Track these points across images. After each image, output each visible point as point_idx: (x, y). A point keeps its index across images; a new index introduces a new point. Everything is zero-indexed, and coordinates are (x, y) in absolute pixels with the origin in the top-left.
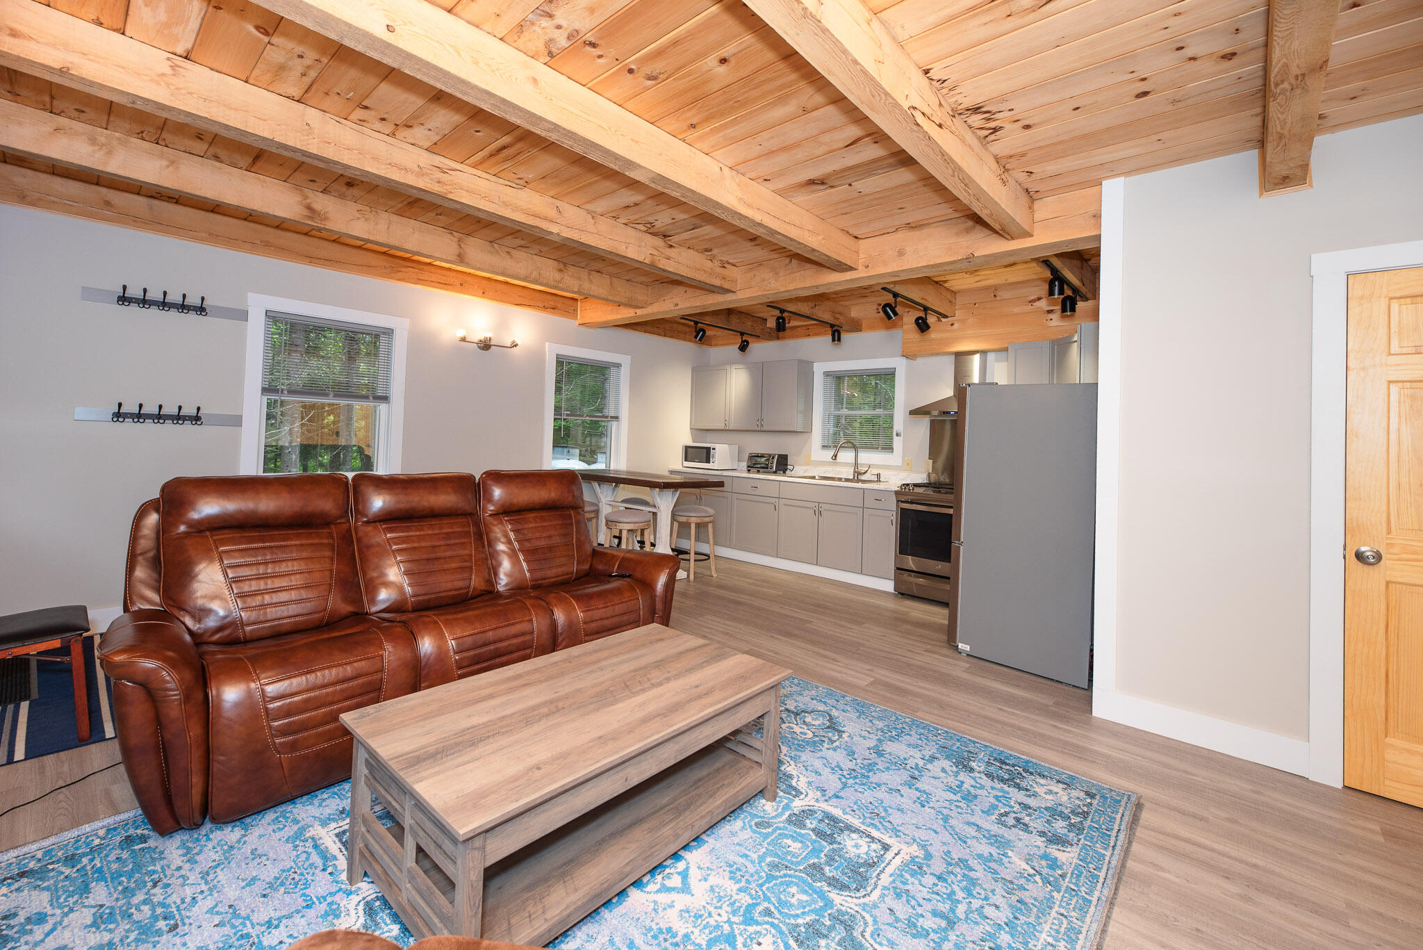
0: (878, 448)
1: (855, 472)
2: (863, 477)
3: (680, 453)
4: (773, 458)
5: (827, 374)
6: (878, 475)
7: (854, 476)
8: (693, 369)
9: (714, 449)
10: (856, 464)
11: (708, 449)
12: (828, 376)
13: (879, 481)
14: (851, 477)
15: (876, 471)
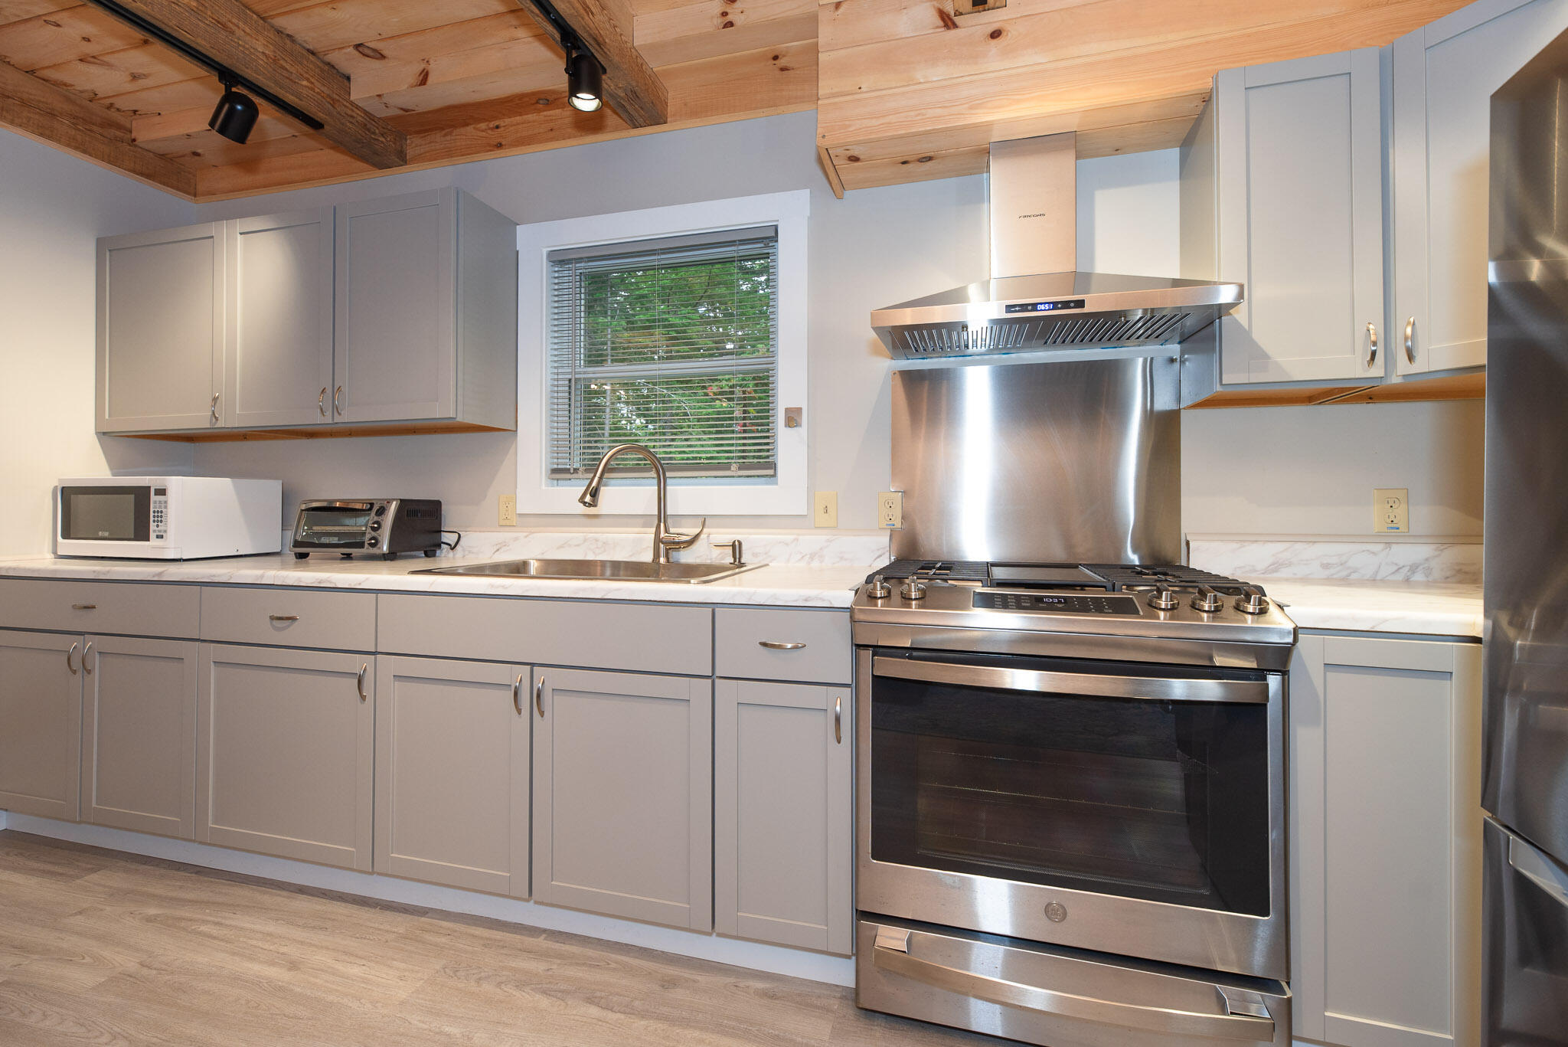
0: (727, 467)
1: (658, 540)
2: (686, 557)
3: (46, 513)
4: (381, 511)
5: (560, 259)
6: (736, 548)
7: (657, 555)
8: (100, 244)
9: (161, 492)
10: (662, 516)
11: (141, 495)
12: (562, 262)
13: (738, 563)
14: (647, 557)
15: (727, 536)
